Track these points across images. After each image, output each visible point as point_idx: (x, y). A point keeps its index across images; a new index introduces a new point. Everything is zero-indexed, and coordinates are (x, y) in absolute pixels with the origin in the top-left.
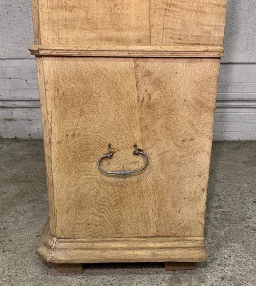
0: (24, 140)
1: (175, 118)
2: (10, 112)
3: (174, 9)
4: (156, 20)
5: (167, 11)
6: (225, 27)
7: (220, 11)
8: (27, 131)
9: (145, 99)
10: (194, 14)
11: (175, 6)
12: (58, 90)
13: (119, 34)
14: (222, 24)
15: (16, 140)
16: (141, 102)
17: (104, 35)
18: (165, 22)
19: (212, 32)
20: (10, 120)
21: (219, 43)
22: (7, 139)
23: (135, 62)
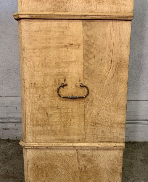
0: (13, 141)
1: (100, 178)
2: (6, 125)
3: (97, 125)
4: (88, 131)
5: (94, 126)
6: (125, 133)
7: (122, 126)
8: (15, 136)
9: (83, 168)
10: (108, 128)
11: (98, 124)
12: (34, 165)
13: (68, 137)
14: (123, 132)
15: (8, 141)
16: (80, 169)
17: (60, 138)
18: (93, 132)
19: (118, 136)
20: (6, 129)
21: (123, 141)
22: (4, 140)
23: (77, 150)
